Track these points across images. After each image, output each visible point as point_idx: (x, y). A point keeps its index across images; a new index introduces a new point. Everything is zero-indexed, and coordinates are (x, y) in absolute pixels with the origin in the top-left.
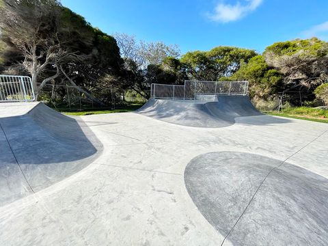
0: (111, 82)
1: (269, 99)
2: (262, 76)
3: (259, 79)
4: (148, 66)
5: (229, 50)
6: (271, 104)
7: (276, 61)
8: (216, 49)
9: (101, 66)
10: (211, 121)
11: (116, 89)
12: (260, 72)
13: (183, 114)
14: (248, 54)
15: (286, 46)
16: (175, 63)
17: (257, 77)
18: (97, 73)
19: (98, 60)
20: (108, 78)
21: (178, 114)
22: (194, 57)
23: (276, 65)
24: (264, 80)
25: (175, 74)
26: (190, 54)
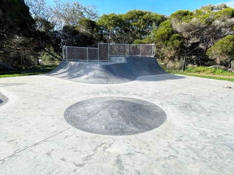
0: (21, 45)
1: (176, 60)
2: (168, 39)
3: (165, 42)
4: (64, 27)
5: (142, 14)
6: (178, 64)
7: (178, 26)
8: (131, 13)
9: (7, 27)
10: (113, 79)
11: (27, 51)
12: (166, 36)
13: (91, 74)
14: (159, 18)
15: (186, 14)
16: (92, 25)
17: (164, 40)
18: (4, 33)
19: (4, 21)
20: (18, 39)
21: (87, 74)
22: (110, 20)
23: (178, 30)
24: (170, 43)
25: (92, 37)
26: (106, 16)
